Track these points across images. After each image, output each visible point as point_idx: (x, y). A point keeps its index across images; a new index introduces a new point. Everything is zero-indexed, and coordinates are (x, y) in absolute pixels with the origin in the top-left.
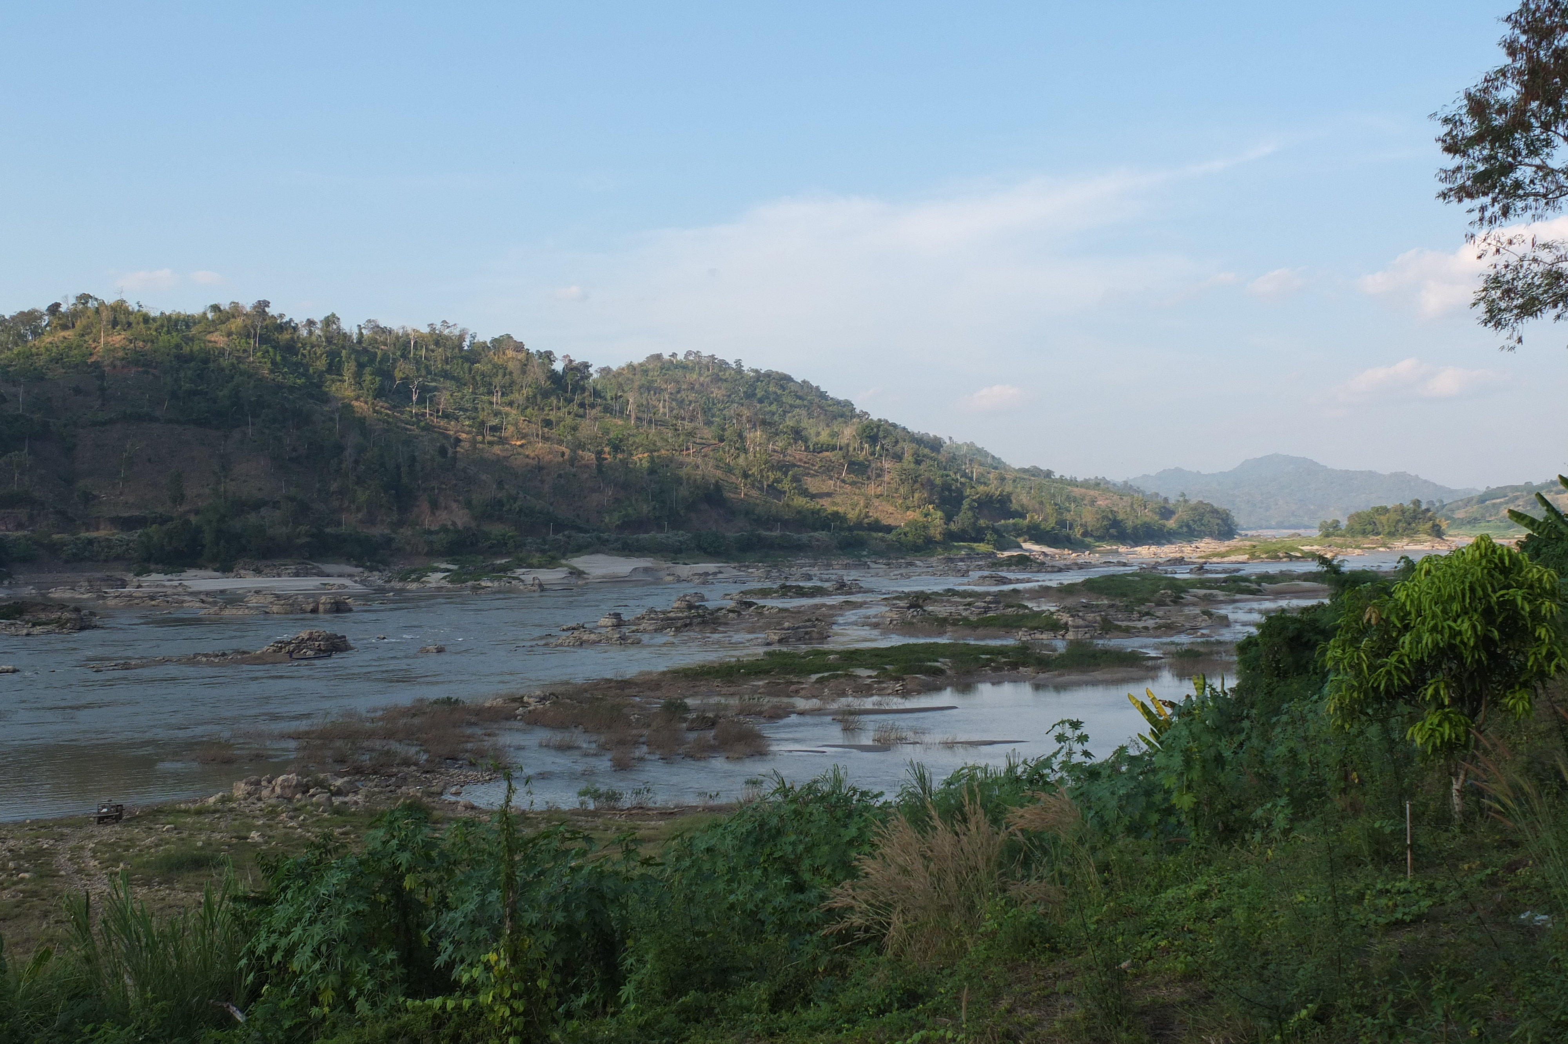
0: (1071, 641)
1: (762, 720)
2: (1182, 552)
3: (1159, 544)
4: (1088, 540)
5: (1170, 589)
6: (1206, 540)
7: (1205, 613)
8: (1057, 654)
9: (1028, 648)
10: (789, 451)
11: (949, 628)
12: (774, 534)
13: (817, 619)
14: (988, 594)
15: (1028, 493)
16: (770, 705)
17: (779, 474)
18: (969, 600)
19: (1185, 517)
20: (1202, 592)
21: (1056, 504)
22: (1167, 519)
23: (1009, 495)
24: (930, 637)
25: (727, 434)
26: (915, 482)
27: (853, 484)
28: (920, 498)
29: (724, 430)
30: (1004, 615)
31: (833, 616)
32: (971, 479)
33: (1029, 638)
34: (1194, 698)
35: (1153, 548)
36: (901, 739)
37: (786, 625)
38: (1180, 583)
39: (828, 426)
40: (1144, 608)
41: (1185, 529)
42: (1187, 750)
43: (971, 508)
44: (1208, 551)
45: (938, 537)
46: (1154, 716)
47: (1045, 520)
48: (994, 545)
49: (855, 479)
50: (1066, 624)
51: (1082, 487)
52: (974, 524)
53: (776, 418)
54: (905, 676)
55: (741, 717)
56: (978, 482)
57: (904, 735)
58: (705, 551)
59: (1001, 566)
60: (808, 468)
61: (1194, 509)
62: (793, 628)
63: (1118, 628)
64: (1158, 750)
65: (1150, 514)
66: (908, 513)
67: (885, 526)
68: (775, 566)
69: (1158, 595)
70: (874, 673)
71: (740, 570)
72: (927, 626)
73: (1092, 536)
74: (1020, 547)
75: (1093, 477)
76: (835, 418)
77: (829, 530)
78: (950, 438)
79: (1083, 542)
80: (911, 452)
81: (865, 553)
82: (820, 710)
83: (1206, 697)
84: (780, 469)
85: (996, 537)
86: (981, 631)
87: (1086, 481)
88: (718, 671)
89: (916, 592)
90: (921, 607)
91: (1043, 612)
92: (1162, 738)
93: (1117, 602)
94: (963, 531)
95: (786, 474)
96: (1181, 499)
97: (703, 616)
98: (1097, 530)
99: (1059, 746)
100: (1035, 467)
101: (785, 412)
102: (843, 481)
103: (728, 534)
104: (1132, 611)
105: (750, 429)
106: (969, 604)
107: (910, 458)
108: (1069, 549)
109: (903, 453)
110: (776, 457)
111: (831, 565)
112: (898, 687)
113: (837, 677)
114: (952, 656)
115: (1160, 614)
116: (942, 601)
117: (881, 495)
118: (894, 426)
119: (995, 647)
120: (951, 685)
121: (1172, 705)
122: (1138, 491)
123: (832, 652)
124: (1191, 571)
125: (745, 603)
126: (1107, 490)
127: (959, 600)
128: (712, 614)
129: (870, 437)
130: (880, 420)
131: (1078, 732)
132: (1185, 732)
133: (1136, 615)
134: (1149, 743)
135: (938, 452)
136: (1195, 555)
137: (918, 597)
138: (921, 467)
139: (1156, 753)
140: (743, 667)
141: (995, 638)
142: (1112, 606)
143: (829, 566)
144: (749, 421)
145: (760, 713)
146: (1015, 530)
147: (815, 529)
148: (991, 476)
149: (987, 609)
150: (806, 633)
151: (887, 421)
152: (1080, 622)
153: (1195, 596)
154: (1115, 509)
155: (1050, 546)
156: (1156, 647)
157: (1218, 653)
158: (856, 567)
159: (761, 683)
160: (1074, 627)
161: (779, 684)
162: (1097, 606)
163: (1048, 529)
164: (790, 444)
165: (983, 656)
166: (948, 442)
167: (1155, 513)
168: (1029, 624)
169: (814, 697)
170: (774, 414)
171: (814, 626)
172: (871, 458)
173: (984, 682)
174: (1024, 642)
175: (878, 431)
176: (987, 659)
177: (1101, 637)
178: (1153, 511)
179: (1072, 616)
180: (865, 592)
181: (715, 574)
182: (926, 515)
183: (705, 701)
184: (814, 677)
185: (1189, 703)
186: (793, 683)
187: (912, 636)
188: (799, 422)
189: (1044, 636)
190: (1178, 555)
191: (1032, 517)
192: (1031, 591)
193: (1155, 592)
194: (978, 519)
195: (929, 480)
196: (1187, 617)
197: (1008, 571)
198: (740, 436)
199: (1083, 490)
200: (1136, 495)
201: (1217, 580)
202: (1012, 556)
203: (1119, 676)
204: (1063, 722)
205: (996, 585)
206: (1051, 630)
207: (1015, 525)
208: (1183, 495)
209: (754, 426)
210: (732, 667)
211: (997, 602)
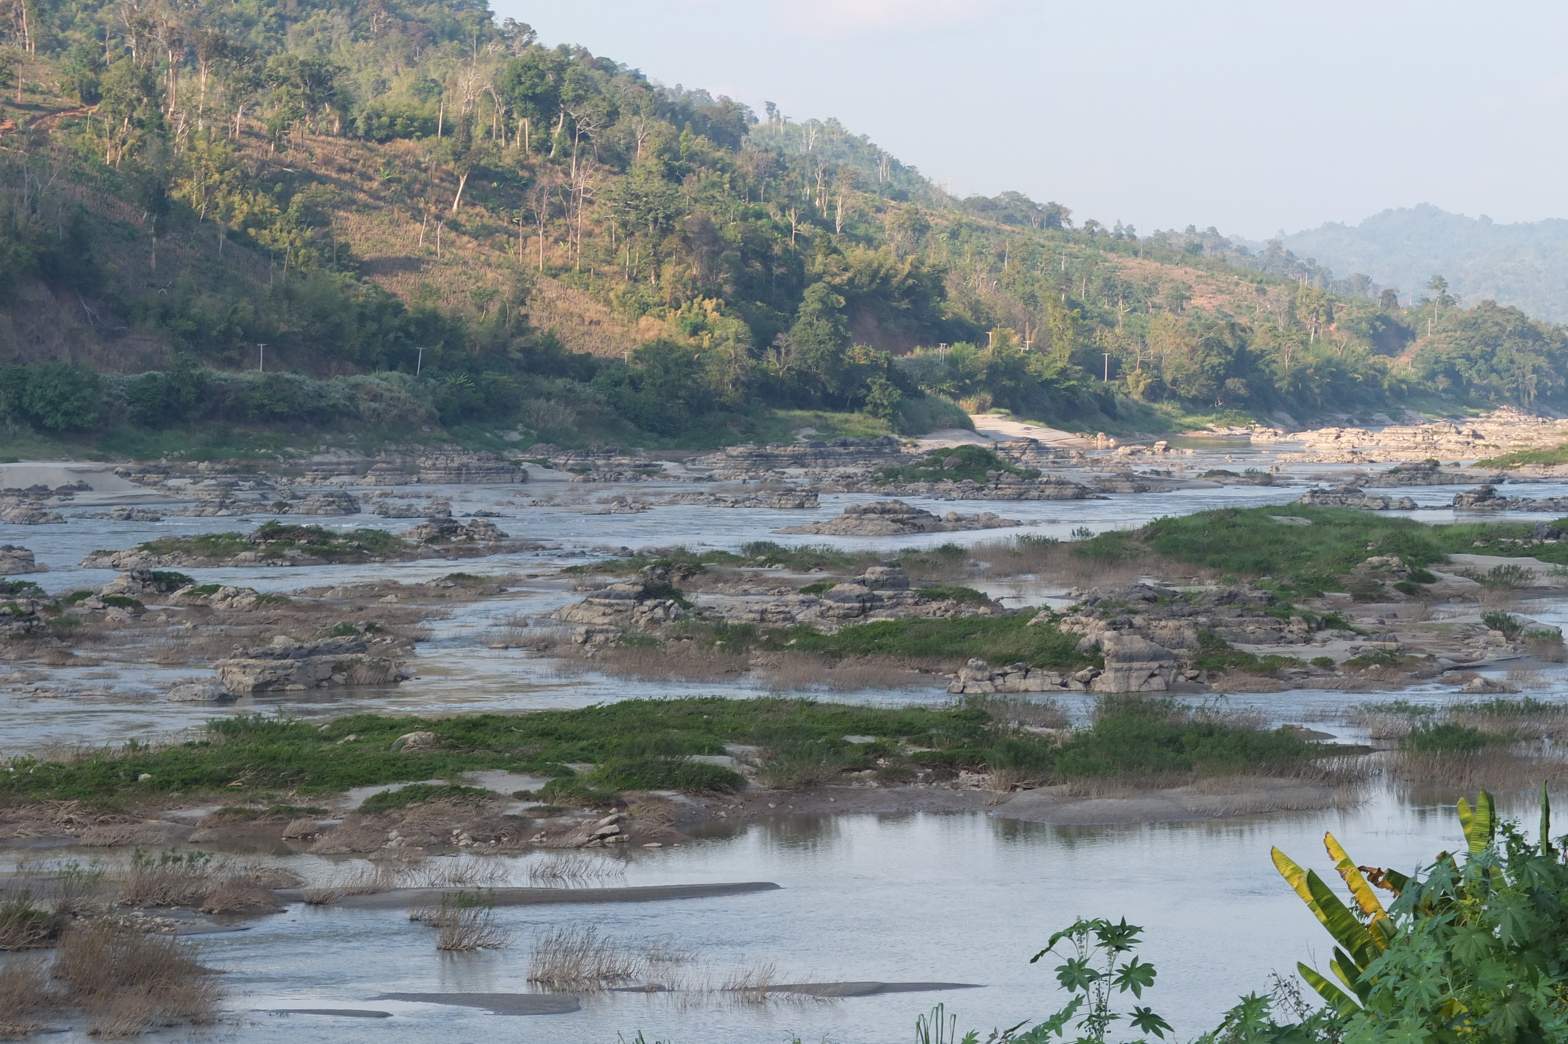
0: (1110, 698)
1: (203, 922)
2: (1434, 446)
3: (1366, 423)
4: (1165, 408)
5: (1398, 552)
6: (1505, 414)
7: (1493, 622)
8: (1067, 734)
9: (983, 717)
10: (294, 135)
11: (758, 657)
12: (246, 376)
13: (370, 628)
14: (873, 558)
15: (994, 269)
16: (224, 876)
17: (263, 201)
18: (816, 575)
19: (1444, 348)
20: (1487, 563)
21: (1072, 304)
22: (1391, 353)
23: (937, 278)
24: (703, 681)
25: (108, 78)
26: (666, 231)
27: (483, 233)
28: (678, 279)
29: (98, 67)
30: (915, 620)
31: (417, 617)
32: (829, 226)
33: (987, 687)
34: (1460, 861)
35: (1351, 436)
36: (611, 977)
37: (279, 642)
38: (1426, 534)
39: (410, 62)
40: (1320, 607)
41: (1442, 382)
42: (1437, 1010)
43: (828, 311)
44: (1509, 446)
45: (731, 393)
46: (1347, 913)
47: (1041, 348)
48: (893, 418)
49: (489, 220)
50: (1097, 647)
51: (1148, 254)
52: (836, 356)
53: (256, 35)
54: (627, 795)
55: (139, 913)
56: (850, 235)
57: (619, 967)
58: (38, 424)
59: (914, 478)
60: (352, 186)
61: (1471, 324)
62: (300, 653)
63: (1246, 662)
64: (1357, 1010)
65: (1342, 337)
66: (644, 322)
67: (573, 358)
68: (249, 470)
69: (1360, 570)
70: (536, 786)
71: (141, 482)
72: (694, 651)
73: (1174, 396)
74: (967, 425)
75: (1180, 228)
76: (431, 39)
77: (410, 367)
78: (771, 107)
79: (1147, 413)
80: (656, 144)
81: (515, 436)
82: (374, 892)
83: (1497, 860)
84: (266, 185)
85: (897, 394)
86: (849, 666)
87: (1161, 238)
88: (70, 778)
89: (662, 553)
90: (677, 595)
91: (1031, 612)
92: (1365, 975)
93: (1245, 589)
94: (804, 377)
95: (283, 199)
96: (1434, 295)
97: (30, 616)
98: (1190, 379)
99: (1066, 997)
100: (1016, 198)
101: (282, 18)
102: (454, 226)
103: (108, 376)
104: (1286, 614)
105: (178, 66)
106: (818, 588)
107: (653, 163)
108: (1109, 434)
109: (631, 148)
110: (254, 151)
111: (414, 470)
112: (605, 824)
113: (427, 794)
114: (764, 737)
115: (1366, 622)
116: (739, 578)
117: (567, 269)
118: (607, 67)
119: (891, 713)
120: (758, 820)
121: (1396, 881)
122: (1307, 270)
123: (411, 724)
124: (1457, 504)
125: (157, 578)
126: (1223, 265)
127: (787, 574)
128: (55, 608)
129: (534, 98)
130: (564, 50)
131: (1124, 958)
132: (1433, 958)
133: (1297, 627)
134: (1328, 991)
135: (735, 145)
136: (1471, 457)
137: (667, 567)
138: (684, 189)
139: (1349, 1019)
140: (146, 766)
141: (891, 687)
142: (1229, 599)
143: (408, 472)
144: (175, 43)
145: (196, 902)
146: (952, 376)
147: (367, 365)
148: (887, 219)
149: (867, 605)
150: (338, 667)
151: (585, 54)
152: (1137, 644)
153: (1467, 574)
154: (1243, 321)
155: (1052, 424)
156: (1354, 720)
157: (1531, 737)
158: (489, 475)
159: (199, 813)
160: (1120, 657)
161: (253, 816)
162: (1187, 598)
163: (1049, 374)
164: (296, 113)
165: (855, 739)
166: (763, 117)
167: (1360, 334)
168: (990, 648)
169: (356, 852)
170: (249, 24)
171: (362, 647)
172: (536, 160)
173: (858, 812)
174: (972, 700)
175: (560, 80)
176: (868, 749)
177: (1195, 686)
178: (1351, 328)
179: (1114, 626)
180: (513, 550)
181: (67, 491)
182: (696, 330)
183: (32, 865)
184: (359, 796)
185: (1446, 876)
186: (294, 813)
187: (648, 677)
188: (323, 48)
189: (1033, 683)
190: (1421, 456)
191: (1004, 339)
192: (997, 552)
193: (1352, 559)
194: (846, 342)
195: (705, 226)
196: (1444, 632)
197: (932, 493)
198: (148, 86)
199: (1152, 266)
200: (1304, 282)
201: (1531, 530)
202: (946, 452)
203: (1247, 798)
204: (1081, 928)
205: (896, 533)
206: (1055, 666)
207: (953, 361)
208: (1440, 283)
209: (191, 57)
210: (113, 766)
211: (898, 584)
